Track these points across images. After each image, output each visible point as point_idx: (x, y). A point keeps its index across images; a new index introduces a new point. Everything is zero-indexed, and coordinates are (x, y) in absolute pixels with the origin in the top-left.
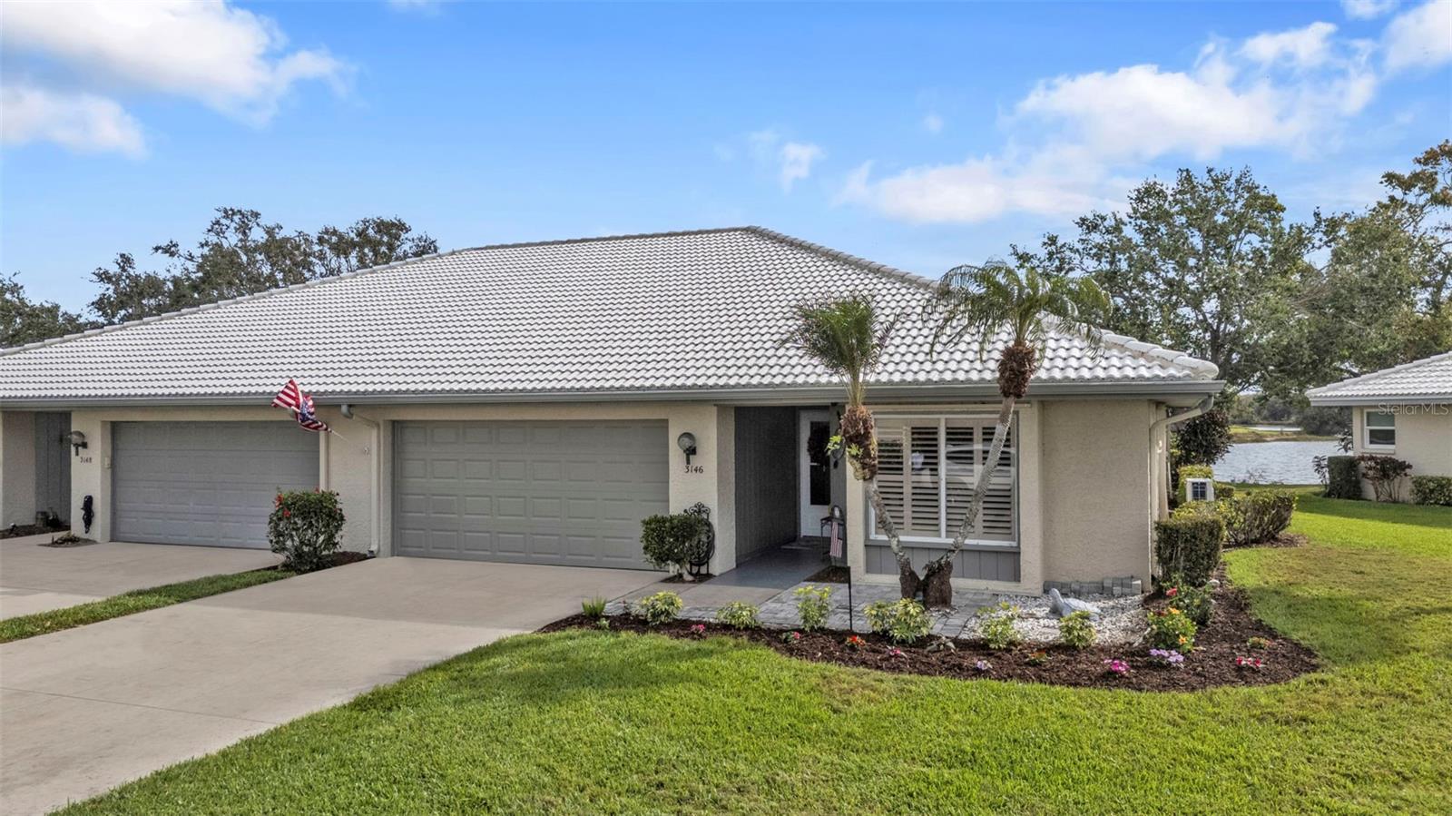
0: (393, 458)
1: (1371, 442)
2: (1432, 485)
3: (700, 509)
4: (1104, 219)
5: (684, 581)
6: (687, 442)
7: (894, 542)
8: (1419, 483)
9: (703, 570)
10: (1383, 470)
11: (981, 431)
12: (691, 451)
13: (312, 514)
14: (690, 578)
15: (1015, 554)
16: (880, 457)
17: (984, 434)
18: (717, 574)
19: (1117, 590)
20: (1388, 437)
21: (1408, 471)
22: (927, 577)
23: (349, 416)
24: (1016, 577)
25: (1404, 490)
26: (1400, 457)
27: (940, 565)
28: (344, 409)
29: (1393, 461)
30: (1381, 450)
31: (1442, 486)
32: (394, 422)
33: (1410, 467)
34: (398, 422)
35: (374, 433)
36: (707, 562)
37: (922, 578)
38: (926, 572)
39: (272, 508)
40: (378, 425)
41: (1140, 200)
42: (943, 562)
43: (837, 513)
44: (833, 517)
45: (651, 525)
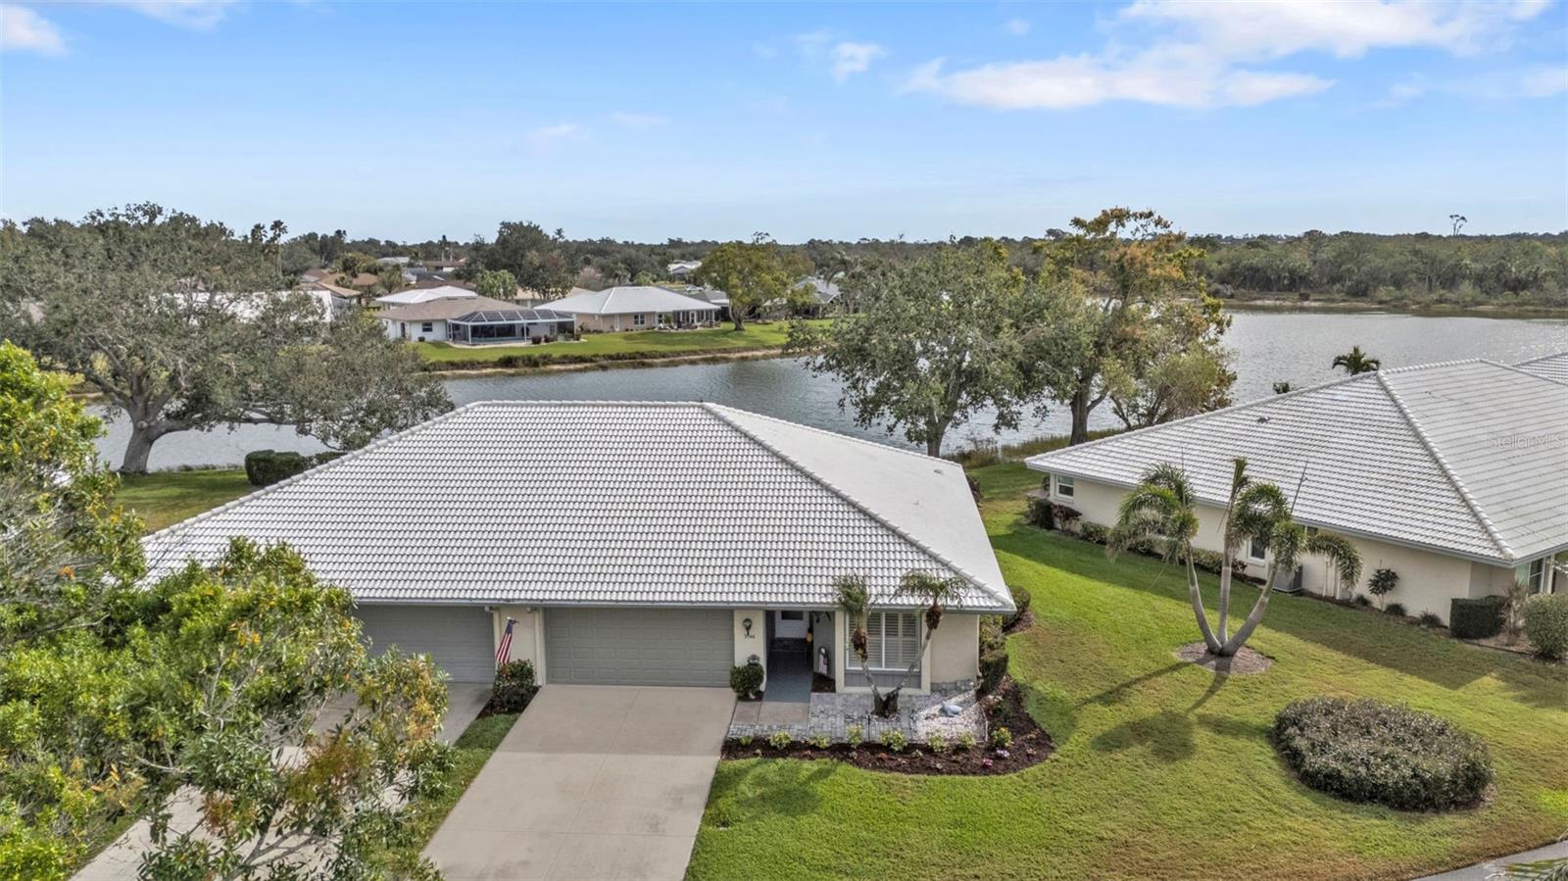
0: (546, 626)
1: (1060, 492)
3: (753, 659)
5: (752, 700)
6: (748, 624)
8: (1086, 527)
9: (756, 690)
10: (1066, 515)
11: (902, 616)
12: (748, 628)
14: (754, 697)
15: (919, 676)
18: (763, 690)
19: (963, 687)
20: (1070, 491)
21: (1078, 518)
24: (919, 686)
26: (1076, 507)
27: (894, 695)
29: (1071, 510)
30: (1065, 498)
31: (1097, 531)
33: (1080, 515)
35: (537, 615)
36: (758, 687)
37: (884, 700)
40: (539, 612)
42: (895, 693)
43: (823, 651)
44: (820, 652)
45: (736, 672)
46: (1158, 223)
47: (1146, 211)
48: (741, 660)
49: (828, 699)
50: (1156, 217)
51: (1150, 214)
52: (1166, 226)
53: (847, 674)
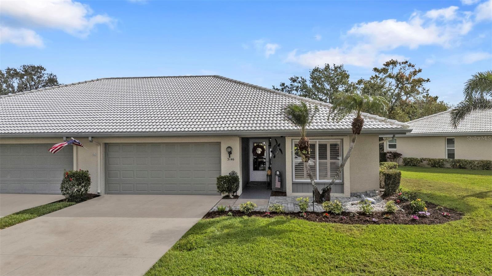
0: (105, 156)
1: (390, 148)
2: (409, 160)
3: (233, 173)
4: (298, 78)
5: (231, 198)
6: (229, 150)
7: (313, 182)
8: (405, 160)
9: (235, 194)
10: (394, 156)
11: (329, 145)
12: (230, 153)
13: (81, 179)
14: (233, 197)
15: (342, 184)
16: (311, 154)
17: (330, 146)
18: (239, 195)
19: (371, 194)
20: (394, 146)
21: (401, 156)
22: (323, 193)
23: (91, 141)
24: (342, 192)
25: (401, 161)
27: (328, 189)
28: (90, 139)
29: (397, 153)
30: (393, 150)
31: (412, 161)
32: (105, 144)
33: (401, 155)
34: (107, 143)
35: (99, 148)
36: (236, 192)
37: (321, 193)
38: (322, 191)
39: (62, 178)
40: (100, 145)
41: (313, 73)
42: (328, 188)
43: (278, 173)
44: (276, 174)
45: (220, 179)
46: (410, 65)
47: (405, 61)
48: (225, 172)
49: (281, 198)
50: (408, 63)
51: (406, 62)
52: (413, 66)
53: (294, 184)
